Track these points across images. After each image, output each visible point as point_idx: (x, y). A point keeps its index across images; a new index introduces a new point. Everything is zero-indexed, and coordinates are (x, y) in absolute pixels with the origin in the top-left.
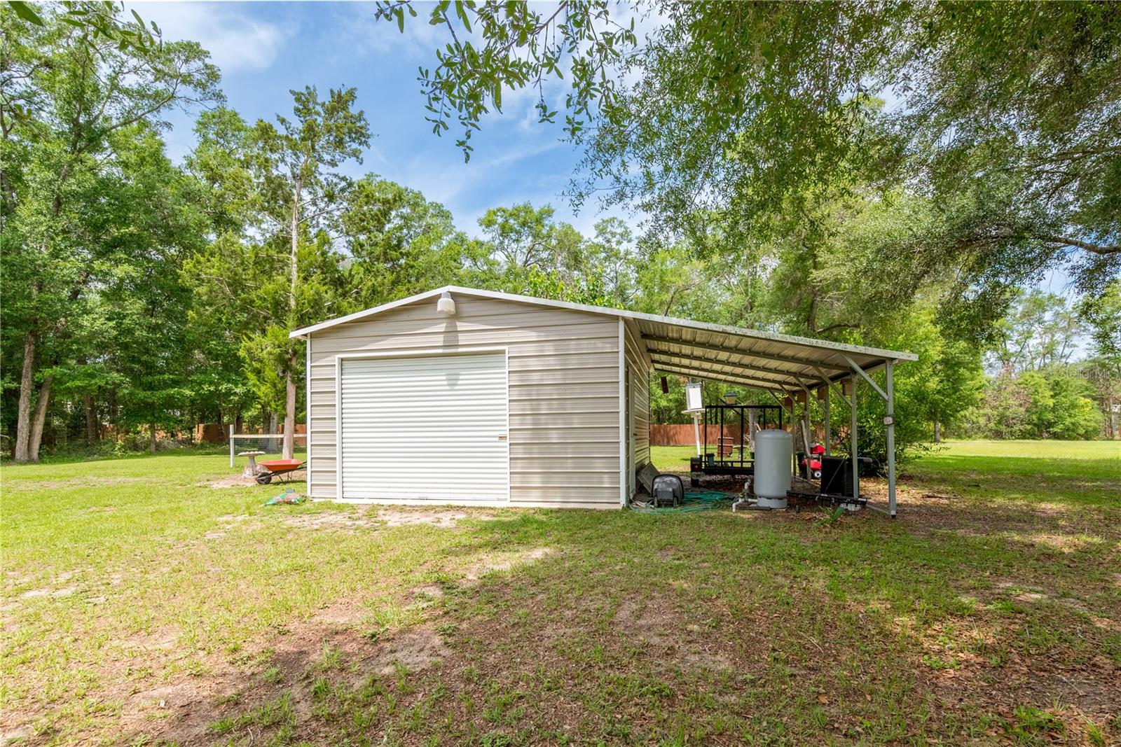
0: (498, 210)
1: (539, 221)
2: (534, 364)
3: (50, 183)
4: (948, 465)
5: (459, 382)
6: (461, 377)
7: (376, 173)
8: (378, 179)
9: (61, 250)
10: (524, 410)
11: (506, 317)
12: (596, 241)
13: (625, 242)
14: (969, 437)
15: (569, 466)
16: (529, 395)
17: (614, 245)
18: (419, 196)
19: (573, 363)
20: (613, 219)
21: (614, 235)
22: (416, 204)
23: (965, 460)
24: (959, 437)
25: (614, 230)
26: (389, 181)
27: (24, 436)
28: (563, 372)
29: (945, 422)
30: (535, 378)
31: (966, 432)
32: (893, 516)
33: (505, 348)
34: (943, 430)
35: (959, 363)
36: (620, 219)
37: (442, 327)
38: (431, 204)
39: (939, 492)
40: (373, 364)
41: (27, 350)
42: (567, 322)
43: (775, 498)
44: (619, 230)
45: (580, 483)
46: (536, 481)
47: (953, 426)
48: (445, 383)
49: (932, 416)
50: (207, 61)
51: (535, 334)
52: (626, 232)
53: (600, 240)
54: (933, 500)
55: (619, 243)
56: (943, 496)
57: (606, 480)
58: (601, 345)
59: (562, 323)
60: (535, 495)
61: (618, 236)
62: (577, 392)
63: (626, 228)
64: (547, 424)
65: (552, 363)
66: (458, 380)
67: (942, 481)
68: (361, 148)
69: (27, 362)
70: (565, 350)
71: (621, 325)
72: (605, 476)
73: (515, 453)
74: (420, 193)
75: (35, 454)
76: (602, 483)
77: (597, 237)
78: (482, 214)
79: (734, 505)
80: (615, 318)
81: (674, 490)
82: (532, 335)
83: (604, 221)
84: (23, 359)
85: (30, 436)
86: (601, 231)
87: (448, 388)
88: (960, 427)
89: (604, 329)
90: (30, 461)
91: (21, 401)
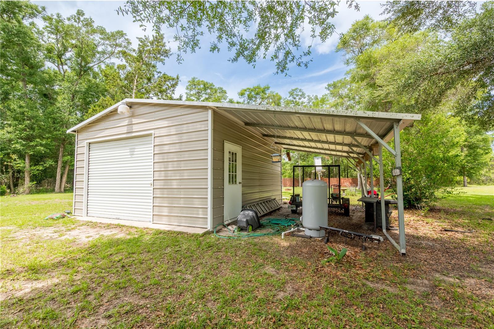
0: (247, 89)
1: (263, 92)
2: (166, 140)
3: (69, 88)
4: (469, 201)
5: (135, 153)
6: (136, 150)
7: (196, 77)
8: (197, 79)
9: (72, 112)
10: (161, 168)
11: (153, 114)
12: (289, 99)
13: (303, 98)
14: (485, 184)
15: (182, 203)
16: (163, 159)
17: (297, 100)
18: (212, 85)
19: (185, 138)
20: (297, 89)
21: (297, 95)
22: (211, 88)
23: (482, 198)
24: (479, 184)
25: (297, 94)
26: (201, 80)
27: (58, 182)
28: (180, 144)
29: (470, 176)
30: (166, 149)
31: (483, 181)
32: (403, 254)
33: (152, 132)
34: (469, 181)
35: (477, 146)
36: (300, 89)
37: (126, 122)
38: (219, 88)
39: (456, 226)
40: (101, 145)
41: (60, 150)
42: (182, 114)
43: (314, 229)
44: (300, 93)
45: (187, 214)
46: (165, 212)
47: (475, 178)
48: (129, 153)
49: (461, 173)
50: (126, 37)
51: (166, 122)
52: (303, 94)
53: (291, 98)
54: (449, 233)
55: (300, 99)
56: (460, 229)
57: (200, 213)
58: (199, 126)
59: (180, 114)
60: (165, 220)
61: (299, 96)
62: (186, 156)
63: (303, 92)
64: (171, 176)
65: (175, 139)
66: (134, 151)
67: (462, 214)
68: (165, 58)
69: (60, 154)
70: (181, 131)
71: (210, 112)
72: (200, 210)
73: (156, 194)
74: (212, 83)
75: (62, 190)
76: (198, 214)
77: (289, 97)
78: (239, 91)
79: (283, 233)
80: (205, 108)
81: (247, 220)
82: (165, 123)
83: (293, 90)
84: (59, 154)
85: (61, 183)
86: (291, 94)
87: (130, 156)
88: (479, 179)
89: (201, 115)
90: (60, 192)
91: (58, 169)
